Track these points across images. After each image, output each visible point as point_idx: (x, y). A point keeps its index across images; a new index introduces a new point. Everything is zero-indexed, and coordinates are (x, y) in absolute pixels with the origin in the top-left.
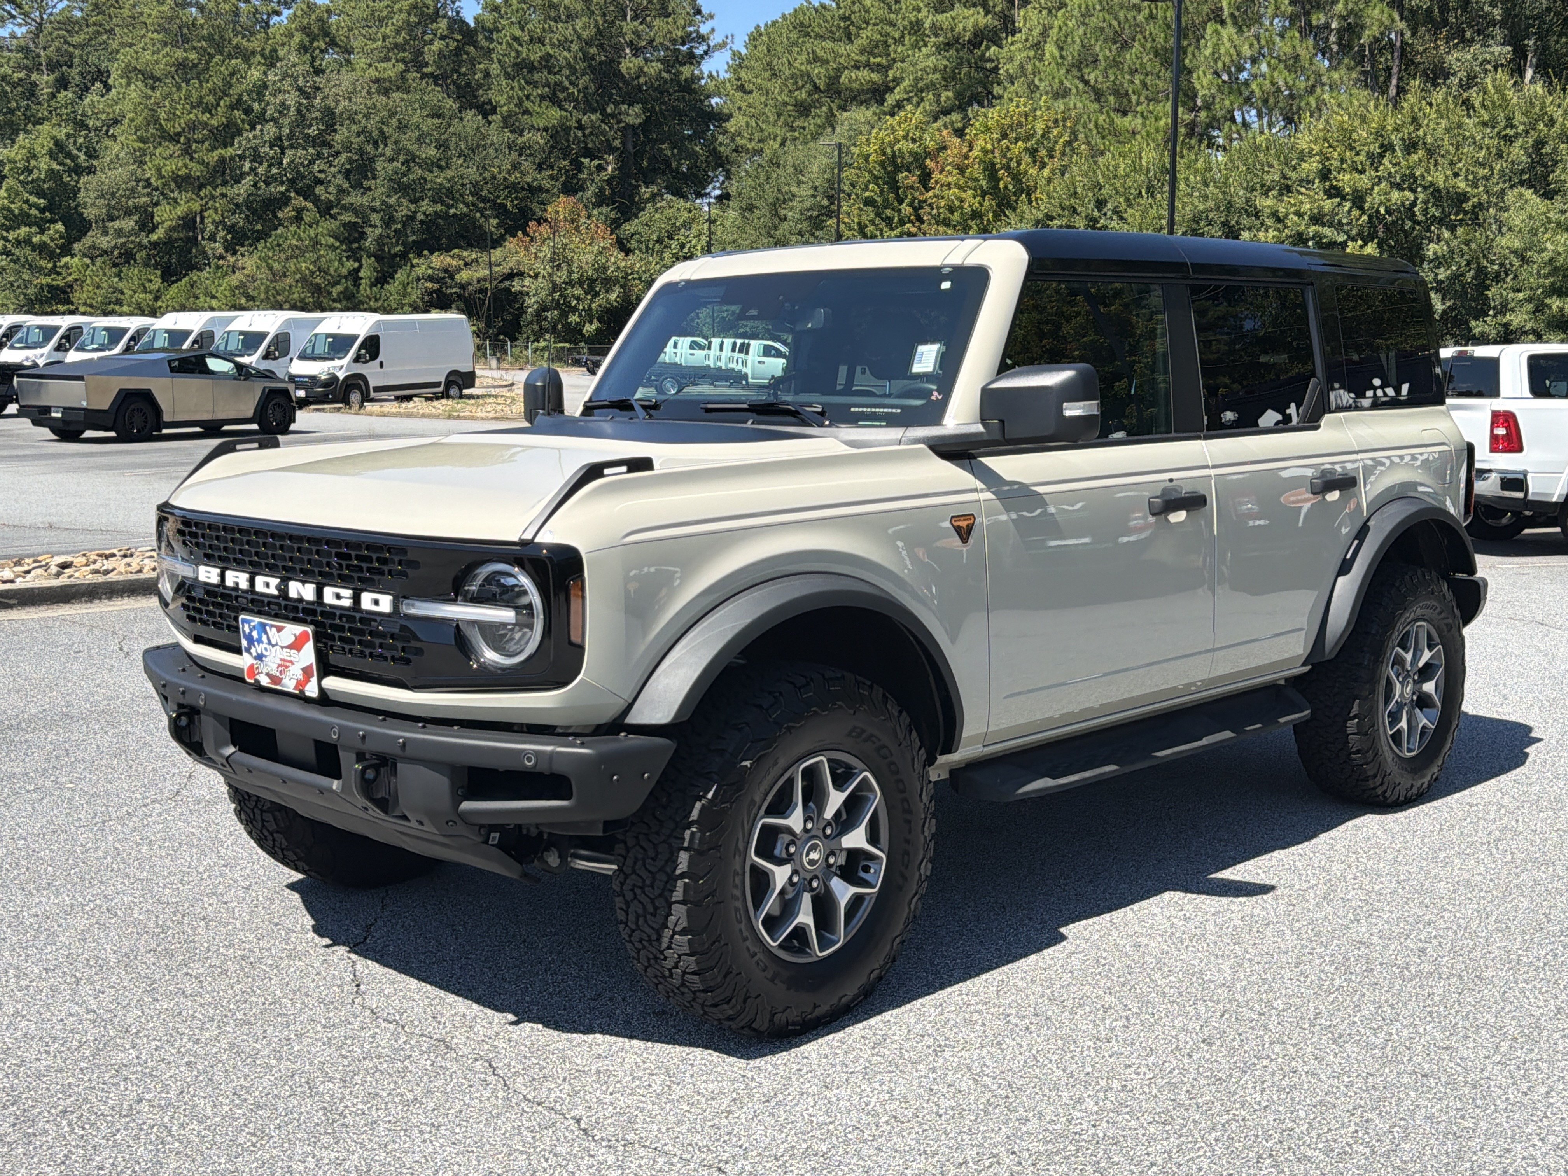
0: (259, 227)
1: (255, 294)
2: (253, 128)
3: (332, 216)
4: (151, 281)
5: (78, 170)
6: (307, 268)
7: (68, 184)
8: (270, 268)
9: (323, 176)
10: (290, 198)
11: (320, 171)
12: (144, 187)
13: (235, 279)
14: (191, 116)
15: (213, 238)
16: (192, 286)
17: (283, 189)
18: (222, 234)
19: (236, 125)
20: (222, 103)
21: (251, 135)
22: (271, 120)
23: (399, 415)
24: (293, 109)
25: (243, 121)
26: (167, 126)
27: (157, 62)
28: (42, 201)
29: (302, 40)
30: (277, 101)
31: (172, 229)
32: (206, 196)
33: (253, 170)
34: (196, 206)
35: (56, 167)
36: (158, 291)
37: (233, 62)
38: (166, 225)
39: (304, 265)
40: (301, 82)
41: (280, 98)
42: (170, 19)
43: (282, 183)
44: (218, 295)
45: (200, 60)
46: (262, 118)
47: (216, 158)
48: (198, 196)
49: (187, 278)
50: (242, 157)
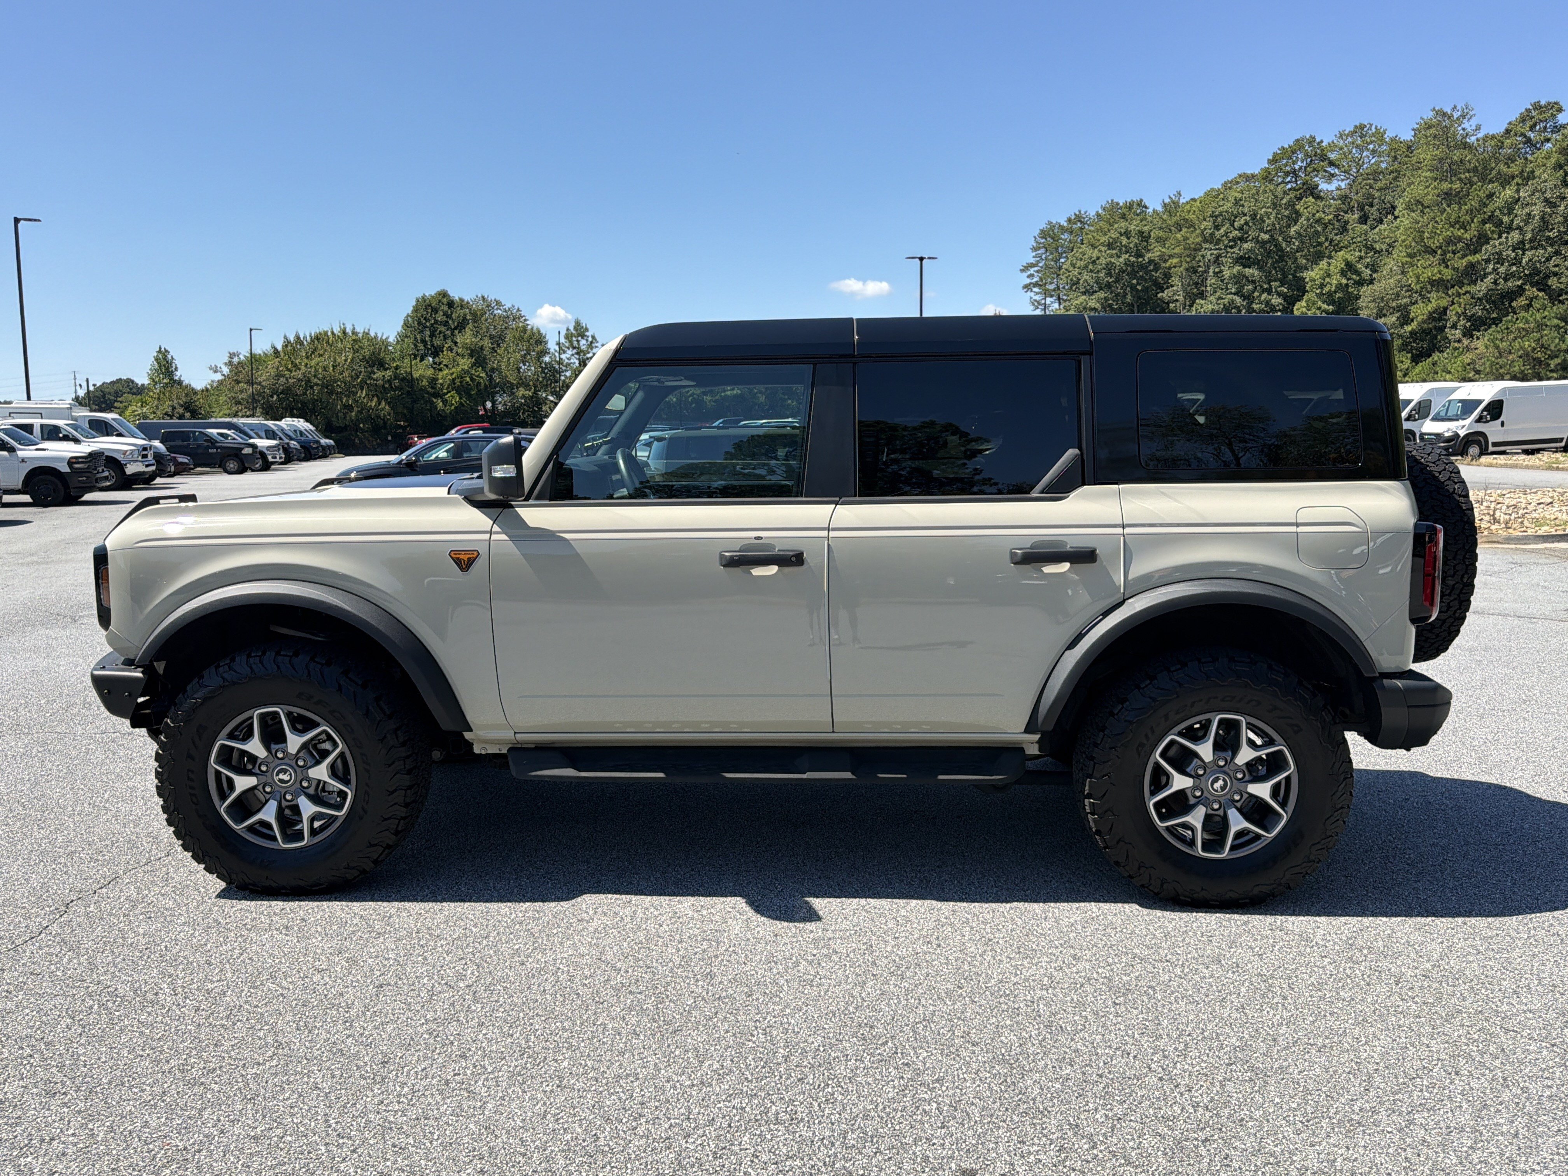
0: (1494, 315)
1: (1482, 368)
2: (1500, 237)
3: (1560, 302)
4: (1402, 362)
5: (1360, 283)
6: (1530, 346)
7: (1352, 293)
8: (1497, 347)
9: (1557, 269)
10: (1524, 290)
11: (1556, 266)
12: (1407, 291)
13: (1467, 358)
14: (1448, 233)
15: (1454, 326)
16: (1433, 365)
17: (1519, 283)
18: (1462, 323)
19: (1486, 236)
20: (1475, 220)
21: (1497, 243)
22: (1516, 229)
23: (1505, 466)
24: (1537, 218)
25: (1493, 232)
26: (1429, 243)
27: (1427, 194)
28: (1331, 307)
29: (1558, 160)
30: (1524, 213)
31: (1424, 322)
32: (1453, 294)
33: (1495, 270)
34: (1444, 303)
35: (1344, 281)
36: (1407, 369)
37: (1490, 186)
38: (1420, 318)
39: (1527, 343)
40: (1548, 195)
41: (1527, 210)
42: (1441, 161)
43: (1520, 278)
44: (1452, 371)
45: (1462, 188)
46: (1510, 228)
47: (1465, 264)
48: (1447, 294)
49: (1431, 359)
50: (1488, 261)
